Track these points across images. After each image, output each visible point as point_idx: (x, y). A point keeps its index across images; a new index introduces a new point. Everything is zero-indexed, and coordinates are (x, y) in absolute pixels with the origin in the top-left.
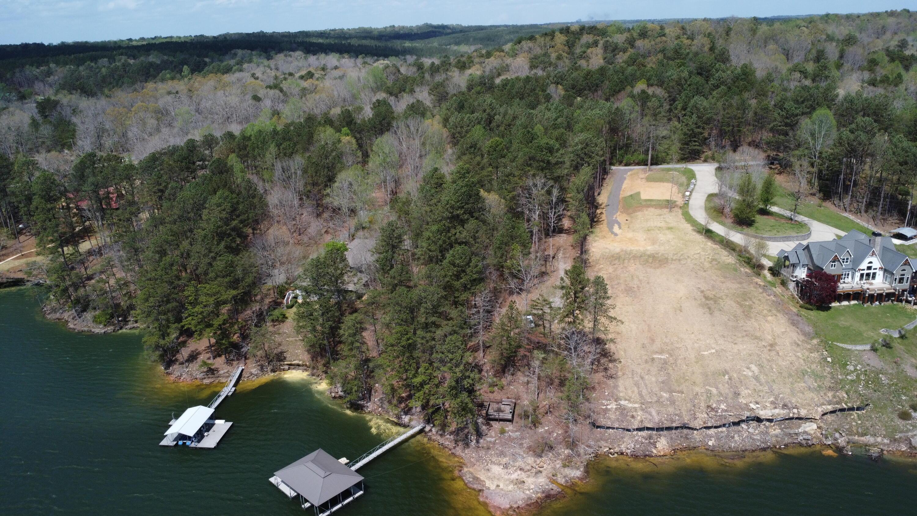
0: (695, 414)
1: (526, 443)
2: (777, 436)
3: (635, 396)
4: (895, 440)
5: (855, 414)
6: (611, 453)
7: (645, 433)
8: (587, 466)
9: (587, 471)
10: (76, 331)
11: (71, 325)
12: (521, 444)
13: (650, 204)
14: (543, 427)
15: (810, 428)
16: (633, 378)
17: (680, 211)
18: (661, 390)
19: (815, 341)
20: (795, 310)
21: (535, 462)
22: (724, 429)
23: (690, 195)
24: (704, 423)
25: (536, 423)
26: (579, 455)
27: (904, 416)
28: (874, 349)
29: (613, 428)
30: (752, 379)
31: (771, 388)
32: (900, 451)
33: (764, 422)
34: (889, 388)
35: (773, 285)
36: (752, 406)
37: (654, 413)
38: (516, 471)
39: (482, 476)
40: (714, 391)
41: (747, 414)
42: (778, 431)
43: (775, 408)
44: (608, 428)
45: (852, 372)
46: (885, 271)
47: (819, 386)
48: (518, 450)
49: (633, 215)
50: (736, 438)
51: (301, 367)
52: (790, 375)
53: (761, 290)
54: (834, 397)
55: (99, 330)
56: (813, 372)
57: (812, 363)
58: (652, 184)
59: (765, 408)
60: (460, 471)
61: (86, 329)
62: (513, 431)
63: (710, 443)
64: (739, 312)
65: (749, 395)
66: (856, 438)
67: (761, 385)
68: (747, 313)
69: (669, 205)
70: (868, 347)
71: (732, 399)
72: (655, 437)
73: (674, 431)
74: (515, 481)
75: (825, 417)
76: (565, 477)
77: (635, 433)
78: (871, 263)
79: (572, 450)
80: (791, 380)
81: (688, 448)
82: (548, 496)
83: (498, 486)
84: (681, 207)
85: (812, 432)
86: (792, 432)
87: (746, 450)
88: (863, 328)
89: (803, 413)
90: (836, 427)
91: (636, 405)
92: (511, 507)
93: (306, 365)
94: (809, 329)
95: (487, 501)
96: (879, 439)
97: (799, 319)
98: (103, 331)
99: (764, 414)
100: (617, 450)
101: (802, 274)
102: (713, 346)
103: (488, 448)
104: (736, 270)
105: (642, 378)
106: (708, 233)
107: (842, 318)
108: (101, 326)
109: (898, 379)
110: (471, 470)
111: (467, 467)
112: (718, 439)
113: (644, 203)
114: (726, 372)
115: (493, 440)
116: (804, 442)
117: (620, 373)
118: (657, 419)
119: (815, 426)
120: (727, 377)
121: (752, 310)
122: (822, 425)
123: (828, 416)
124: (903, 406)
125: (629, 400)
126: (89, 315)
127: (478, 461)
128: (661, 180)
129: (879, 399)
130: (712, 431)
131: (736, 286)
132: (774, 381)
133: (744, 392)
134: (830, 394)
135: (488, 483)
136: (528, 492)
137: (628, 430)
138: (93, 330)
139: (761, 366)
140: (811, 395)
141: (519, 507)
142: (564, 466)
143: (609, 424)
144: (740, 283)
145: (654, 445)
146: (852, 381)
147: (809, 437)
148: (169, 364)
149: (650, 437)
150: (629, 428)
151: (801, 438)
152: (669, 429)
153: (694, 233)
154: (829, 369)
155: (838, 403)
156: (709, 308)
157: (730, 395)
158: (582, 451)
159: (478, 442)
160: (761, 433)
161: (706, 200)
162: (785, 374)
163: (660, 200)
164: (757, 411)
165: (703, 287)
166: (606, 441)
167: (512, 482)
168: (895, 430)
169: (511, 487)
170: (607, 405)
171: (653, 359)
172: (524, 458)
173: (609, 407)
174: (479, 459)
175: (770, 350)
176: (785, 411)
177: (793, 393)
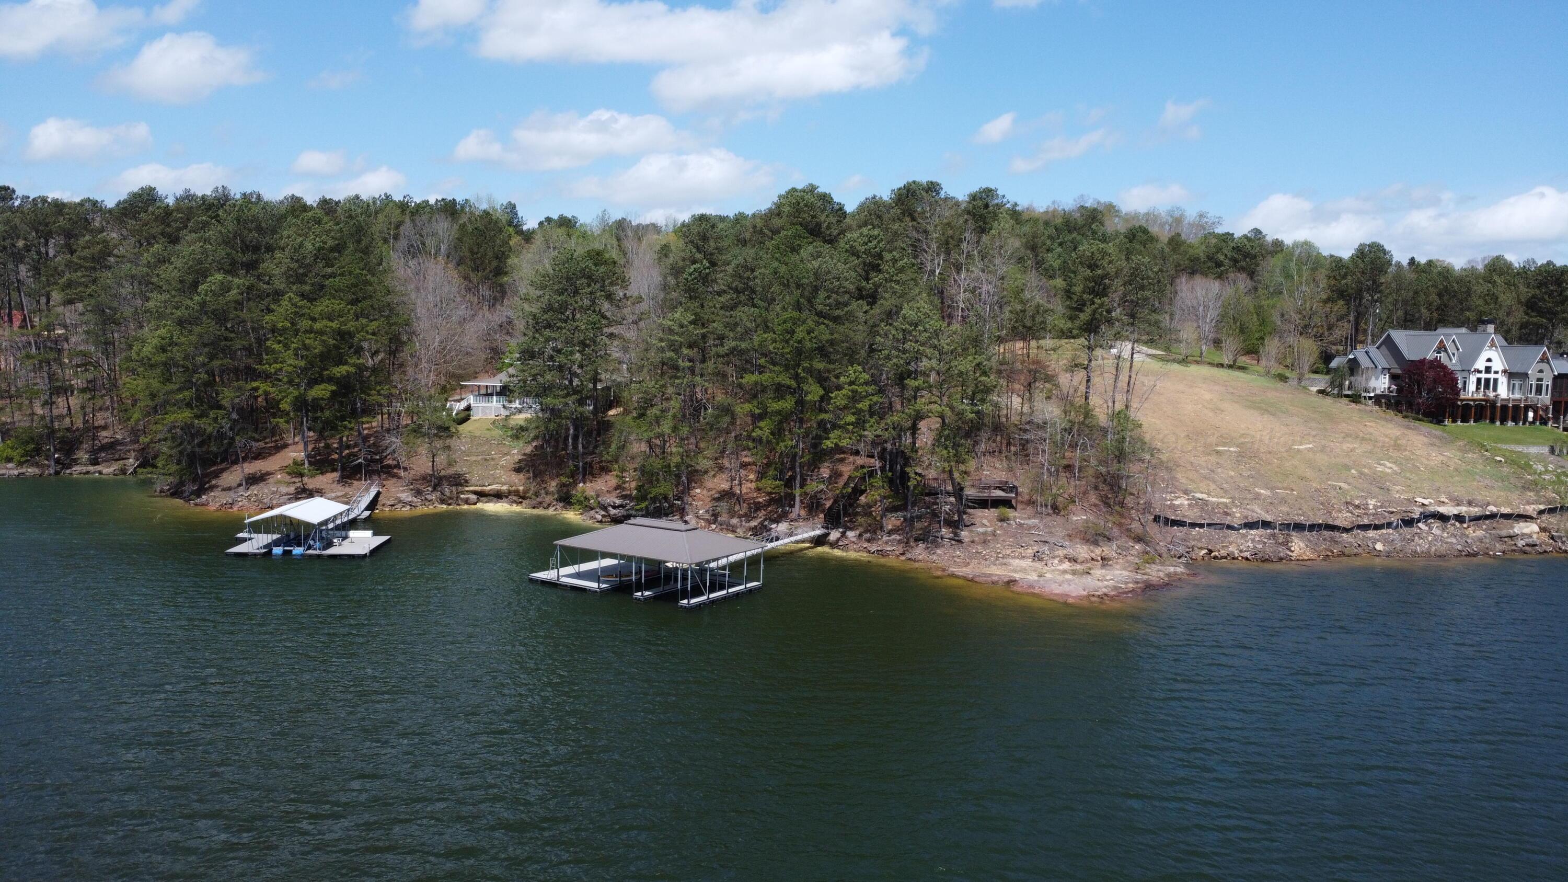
0: (1329, 513)
1: (1060, 530)
2: (1481, 540)
3: (1216, 490)
6: (1215, 558)
7: (1261, 532)
12: (1051, 532)
14: (1076, 516)
15: (1529, 528)
16: (1196, 471)
18: (1254, 485)
19: (1460, 444)
20: (1400, 418)
21: (1092, 551)
22: (1390, 530)
24: (1352, 522)
25: (1059, 511)
26: (1160, 555)
28: (1555, 454)
31: (1432, 485)
33: (1452, 522)
36: (1420, 501)
37: (1260, 511)
38: (1061, 562)
41: (1418, 510)
43: (1458, 504)
44: (1193, 525)
46: (1511, 375)
47: (1507, 486)
48: (1049, 538)
50: (1418, 541)
51: (505, 499)
52: (1451, 475)
54: (1538, 496)
56: (1483, 472)
57: (1475, 463)
59: (1441, 504)
60: (945, 570)
62: (1023, 518)
63: (1379, 548)
64: (1315, 416)
70: (1545, 450)
72: (1282, 536)
73: (1307, 533)
74: (1070, 572)
75: (1544, 517)
77: (1243, 531)
78: (1489, 360)
79: (1146, 545)
80: (1456, 479)
81: (1345, 555)
82: (1150, 586)
83: (1040, 577)
85: (1534, 534)
86: (1504, 534)
87: (1445, 554)
89: (1506, 509)
91: (1224, 500)
92: (1091, 595)
93: (517, 493)
94: (1436, 435)
95: (1036, 591)
97: (1415, 425)
99: (1447, 510)
100: (1223, 553)
101: (1381, 385)
103: (985, 541)
105: (1212, 471)
110: (965, 568)
111: (954, 567)
112: (1388, 542)
114: (1348, 467)
115: (989, 530)
116: (1528, 548)
117: (1170, 465)
119: (1535, 527)
120: (1354, 472)
121: (1335, 416)
122: (1545, 524)
123: (1547, 515)
125: (1208, 494)
127: (972, 558)
130: (1371, 533)
132: (1431, 479)
133: (1395, 488)
134: (1530, 494)
135: (1018, 576)
136: (1106, 582)
137: (1230, 527)
139: (1397, 463)
140: (1501, 493)
141: (1105, 594)
142: (1146, 562)
143: (1189, 521)
145: (1285, 545)
147: (1534, 542)
148: (199, 493)
149: (1273, 537)
150: (1228, 523)
151: (1522, 543)
152: (1299, 527)
154: (1506, 470)
155: (1550, 502)
157: (1376, 491)
158: (1163, 550)
159: (956, 535)
160: (1453, 535)
164: (1432, 507)
166: (1198, 540)
167: (1065, 572)
169: (1068, 577)
170: (1172, 500)
171: (1217, 451)
172: (1068, 546)
173: (1176, 502)
174: (974, 555)
175: (1398, 450)
176: (1476, 508)
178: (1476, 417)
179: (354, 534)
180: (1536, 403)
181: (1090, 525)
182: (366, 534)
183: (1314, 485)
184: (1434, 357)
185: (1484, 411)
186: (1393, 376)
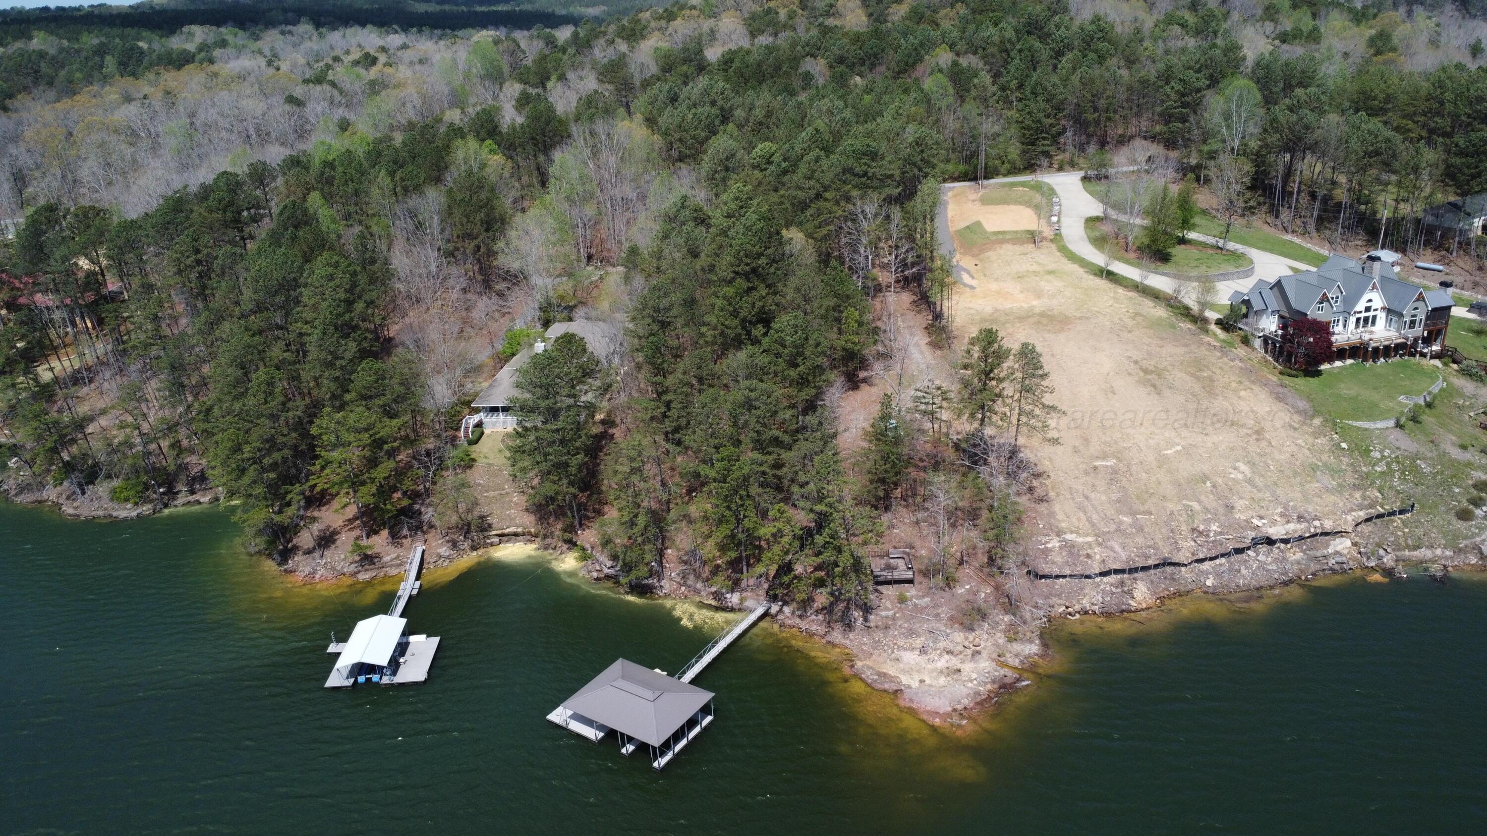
0: (1176, 543)
1: (945, 612)
2: (1298, 563)
3: (1084, 525)
4: (1460, 550)
5: (1397, 520)
6: (1070, 614)
7: (1112, 579)
8: (1041, 636)
9: (1045, 645)
10: (82, 518)
11: (68, 509)
12: (938, 615)
13: (1002, 238)
14: (962, 586)
15: (1342, 545)
16: (1073, 499)
17: (1053, 247)
18: (1119, 512)
19: (1317, 421)
20: (1275, 379)
21: (966, 638)
22: (1223, 560)
23: (1059, 221)
24: (1193, 554)
25: (950, 582)
26: (1025, 623)
27: (1464, 515)
28: (1399, 425)
29: (1064, 577)
30: (1244, 484)
31: (1273, 494)
32: (1469, 564)
33: (1278, 545)
34: (1434, 478)
35: (1231, 344)
36: (1256, 522)
37: (1117, 548)
38: (941, 655)
39: (891, 670)
40: (1196, 506)
41: (1252, 534)
42: (1299, 555)
43: (1288, 522)
44: (1057, 577)
45: (1380, 460)
46: (1389, 311)
47: (1339, 485)
48: (934, 625)
49: (982, 256)
50: (1244, 571)
51: (521, 538)
52: (1295, 474)
53: (1219, 354)
54: (1364, 498)
55: (127, 512)
56: (1325, 465)
57: (1322, 452)
58: (991, 208)
59: (1274, 523)
60: (852, 666)
61: (100, 513)
62: (918, 597)
63: (1209, 583)
64: (1197, 388)
65: (1248, 508)
66: (1407, 553)
67: (1259, 491)
68: (1210, 387)
69: (1033, 237)
70: (1391, 423)
71: (1226, 515)
72: (1129, 582)
73: (1152, 571)
74: (946, 671)
75: (1359, 529)
76: (1016, 656)
77: (1098, 579)
78: (1370, 301)
79: (1014, 615)
80: (1298, 480)
81: (1178, 594)
82: (1005, 688)
83: (922, 681)
84: (1051, 241)
85: (1345, 552)
86: (1319, 554)
87: (1262, 587)
88: (1375, 397)
89: (1328, 525)
90: (1377, 539)
91: (1090, 539)
92: (955, 710)
94: (1302, 404)
95: (914, 706)
96: (1439, 552)
97: (1286, 391)
98: (134, 514)
99: (1276, 531)
100: (1077, 607)
101: (1270, 325)
102: (1176, 440)
103: (887, 627)
104: (1173, 326)
105: (1087, 498)
106: (1110, 276)
107: (1342, 386)
108: (129, 506)
109: (1442, 465)
110: (868, 663)
111: (860, 660)
112: (1218, 575)
113: (994, 238)
114: (1205, 478)
115: (891, 613)
116: (1337, 567)
117: (1052, 494)
118: (1124, 555)
119: (1348, 543)
120: (1208, 484)
121: (1216, 383)
122: (1357, 539)
123: (1363, 526)
124: (1459, 502)
125: (1077, 533)
126: (102, 489)
127: (875, 648)
128: (1004, 201)
129: (1424, 495)
130: (1206, 566)
131: (1181, 350)
132: (1275, 484)
133: (1239, 504)
134: (1358, 495)
135: (905, 680)
136: (970, 685)
137: (1088, 577)
138: (115, 514)
139: (1251, 463)
140: (1332, 498)
141: (965, 708)
142: (1010, 640)
143: (1056, 571)
144: (1186, 346)
145: (1130, 593)
146: (1382, 473)
147: (1344, 559)
148: (286, 555)
149: (1122, 583)
150: (1088, 573)
151: (1333, 561)
152: (1145, 569)
153: (1091, 277)
154: (1346, 460)
155: (1371, 506)
156: (1154, 386)
157: (1221, 510)
158: (1028, 616)
159: (866, 619)
160: (1275, 560)
161: (1086, 228)
162: (1288, 473)
163: (1016, 232)
164: (1264, 529)
165: (1136, 355)
166: (1059, 596)
167: (941, 672)
168: (1457, 536)
169: (942, 680)
170: (1046, 543)
171: (1095, 468)
172: (948, 635)
173: (1049, 546)
174: (877, 644)
175: (1257, 440)
176: (1303, 526)
177: (1306, 499)
178: (1350, 357)
179: (413, 639)
180: (1407, 339)
181: (971, 598)
182: (422, 638)
183: (1171, 506)
184: (1315, 313)
185: (1358, 351)
186: (1281, 317)
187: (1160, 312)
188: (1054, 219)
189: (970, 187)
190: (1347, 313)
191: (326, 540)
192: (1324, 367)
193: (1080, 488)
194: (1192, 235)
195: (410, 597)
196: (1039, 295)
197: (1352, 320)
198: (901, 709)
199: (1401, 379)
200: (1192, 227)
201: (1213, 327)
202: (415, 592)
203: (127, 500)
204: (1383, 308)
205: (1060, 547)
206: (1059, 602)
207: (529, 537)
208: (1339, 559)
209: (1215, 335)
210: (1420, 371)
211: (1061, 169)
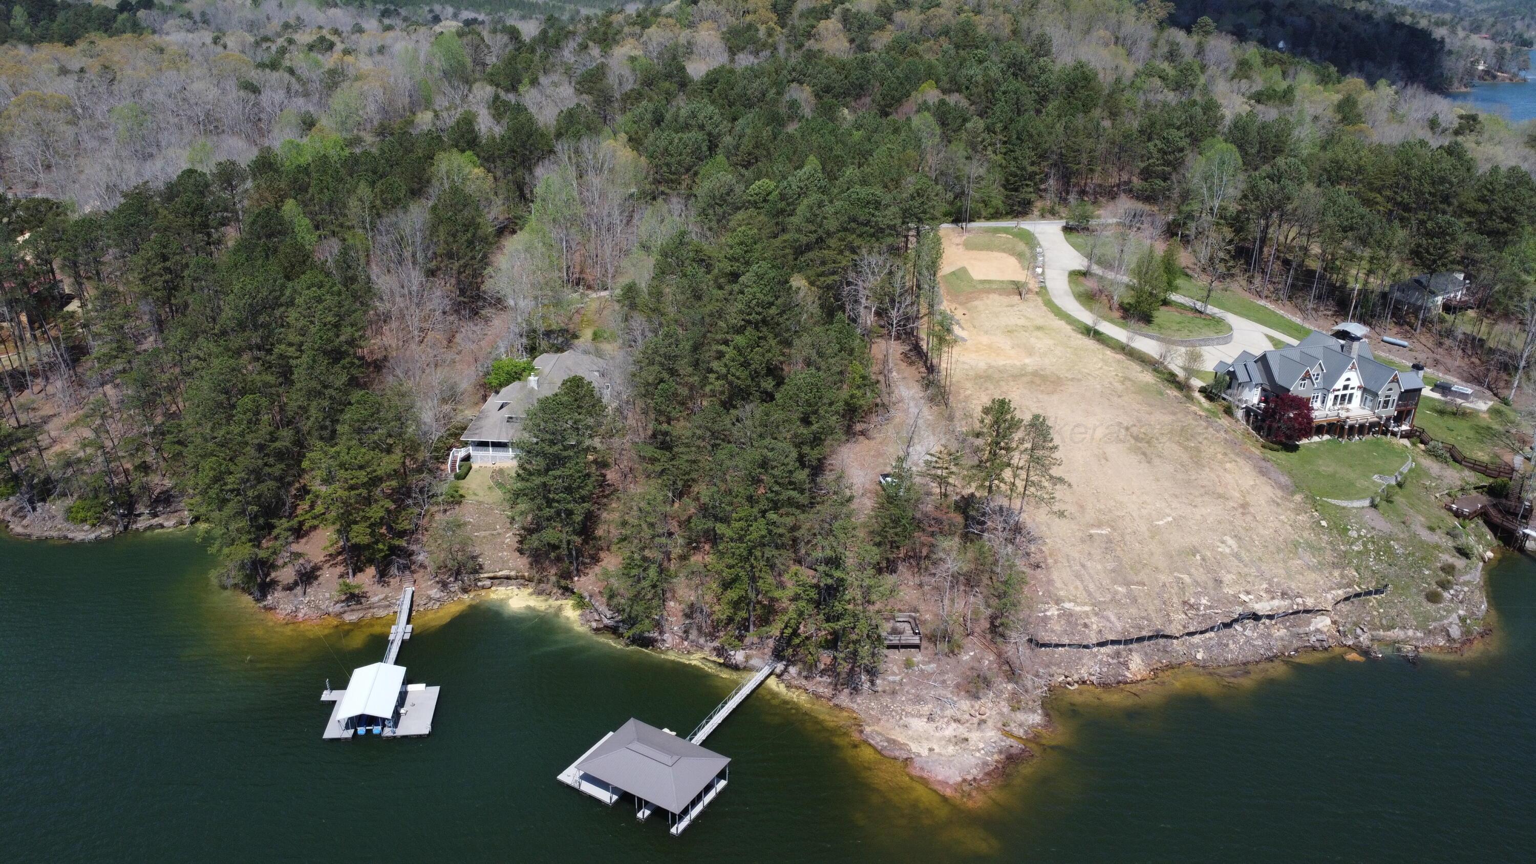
0: (1168, 615)
1: (951, 678)
2: (1282, 639)
3: (1082, 595)
4: (1430, 631)
5: (1373, 600)
6: (1069, 683)
7: (1109, 649)
8: (1043, 706)
9: (1047, 715)
10: (34, 538)
11: (17, 528)
12: (944, 682)
13: (988, 287)
14: (966, 653)
15: (1323, 623)
16: (1070, 566)
17: (1039, 300)
18: (1115, 582)
19: (1298, 498)
20: (1257, 452)
21: (972, 707)
22: (1212, 634)
23: (1043, 272)
24: (1184, 627)
25: (953, 648)
26: (1026, 691)
27: (1433, 598)
28: (1374, 505)
29: (1063, 646)
30: (1232, 558)
31: (1259, 569)
32: (1437, 646)
33: (1263, 620)
34: (1406, 559)
35: (1215, 414)
36: (1243, 597)
37: (1113, 618)
38: (948, 723)
39: (899, 736)
40: (1187, 579)
41: (1239, 610)
43: (1273, 598)
44: (1057, 646)
45: (1357, 539)
46: (1366, 391)
47: (1319, 563)
48: (942, 692)
49: (969, 305)
50: (1232, 646)
51: (513, 581)
52: (1279, 550)
53: (1204, 424)
54: (1342, 576)
55: (84, 534)
56: (1306, 542)
57: (1303, 529)
58: (975, 253)
59: (1259, 599)
60: (861, 732)
61: (54, 534)
62: (924, 663)
63: (1199, 656)
64: (1185, 457)
65: (1235, 582)
66: (1381, 632)
67: (1246, 566)
68: (1197, 459)
69: (1018, 289)
70: (1367, 503)
71: (1215, 589)
72: (1124, 654)
73: (1146, 643)
74: (953, 740)
75: (1338, 608)
76: (1020, 725)
77: (1095, 649)
78: (1348, 379)
79: (1016, 683)
80: (1281, 555)
81: (1170, 667)
82: (1011, 759)
83: (931, 750)
84: (1037, 293)
85: (1325, 629)
86: (1301, 631)
87: (1248, 662)
88: (1352, 475)
89: (1310, 602)
90: (1354, 619)
91: (1087, 608)
92: (964, 780)
93: (523, 577)
94: (1284, 480)
95: (925, 775)
96: (1410, 633)
97: (1268, 465)
98: (93, 536)
99: (1262, 607)
100: (1076, 677)
101: (1253, 397)
102: (1168, 511)
103: (894, 693)
104: (1161, 394)
105: (1083, 566)
106: (1097, 335)
107: (1321, 462)
108: (87, 527)
109: (1414, 547)
110: (876, 728)
111: (868, 725)
112: (1208, 649)
113: (980, 287)
114: (1194, 551)
115: (898, 678)
116: (1318, 644)
117: (1050, 561)
118: (1119, 626)
119: (1328, 621)
120: (1198, 557)
121: (1203, 454)
122: (1336, 618)
123: (1342, 605)
124: (1429, 584)
125: (1075, 601)
126: (56, 507)
127: (883, 713)
128: (988, 247)
129: (1397, 576)
130: (1197, 639)
131: (1168, 418)
132: (1260, 559)
133: (1228, 578)
134: (1336, 573)
135: (914, 747)
136: (978, 754)
137: (1086, 647)
138: (70, 535)
139: (1236, 537)
140: (1312, 576)
141: (975, 779)
142: (1014, 709)
143: (1055, 639)
144: (1174, 414)
145: (1126, 665)
146: (1359, 552)
147: (1325, 637)
149: (1118, 654)
150: (1085, 643)
151: (1314, 639)
152: (1140, 640)
153: (1080, 336)
154: (1326, 537)
155: (1349, 585)
156: (1144, 454)
157: (1211, 584)
158: (1029, 684)
159: (872, 683)
160: (1261, 636)
161: (1070, 282)
162: (1272, 548)
163: (1002, 282)
164: (1250, 605)
165: (1126, 421)
166: (1059, 665)
167: (949, 741)
168: (1427, 618)
169: (951, 749)
170: (1046, 610)
171: (1091, 536)
172: (955, 703)
173: (1048, 613)
174: (885, 710)
175: (1243, 514)
176: (1287, 602)
177: (1289, 576)
178: (1328, 433)
179: (411, 688)
180: (1381, 418)
181: (976, 665)
182: (421, 687)
183: (1163, 578)
184: (1297, 389)
185: (1337, 428)
186: (1263, 390)
187: (1147, 377)
188: (1039, 270)
189: (953, 230)
190: (1326, 390)
191: (308, 577)
192: (1304, 441)
193: (1077, 555)
194: (1174, 297)
195: (403, 642)
196: (1030, 352)
197: (1331, 397)
198: (912, 778)
199: (1374, 457)
200: (1176, 289)
201: (1197, 395)
202: (407, 637)
203: (83, 521)
204: (1359, 388)
205: (1059, 616)
206: (1059, 671)
207: (522, 581)
208: (1320, 637)
209: (1200, 404)
210: (1391, 449)
211: (1043, 216)
